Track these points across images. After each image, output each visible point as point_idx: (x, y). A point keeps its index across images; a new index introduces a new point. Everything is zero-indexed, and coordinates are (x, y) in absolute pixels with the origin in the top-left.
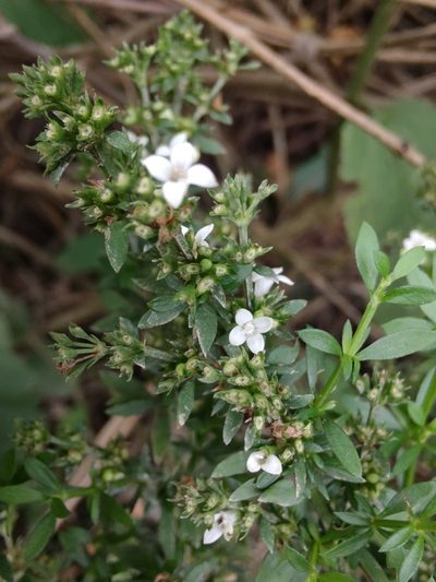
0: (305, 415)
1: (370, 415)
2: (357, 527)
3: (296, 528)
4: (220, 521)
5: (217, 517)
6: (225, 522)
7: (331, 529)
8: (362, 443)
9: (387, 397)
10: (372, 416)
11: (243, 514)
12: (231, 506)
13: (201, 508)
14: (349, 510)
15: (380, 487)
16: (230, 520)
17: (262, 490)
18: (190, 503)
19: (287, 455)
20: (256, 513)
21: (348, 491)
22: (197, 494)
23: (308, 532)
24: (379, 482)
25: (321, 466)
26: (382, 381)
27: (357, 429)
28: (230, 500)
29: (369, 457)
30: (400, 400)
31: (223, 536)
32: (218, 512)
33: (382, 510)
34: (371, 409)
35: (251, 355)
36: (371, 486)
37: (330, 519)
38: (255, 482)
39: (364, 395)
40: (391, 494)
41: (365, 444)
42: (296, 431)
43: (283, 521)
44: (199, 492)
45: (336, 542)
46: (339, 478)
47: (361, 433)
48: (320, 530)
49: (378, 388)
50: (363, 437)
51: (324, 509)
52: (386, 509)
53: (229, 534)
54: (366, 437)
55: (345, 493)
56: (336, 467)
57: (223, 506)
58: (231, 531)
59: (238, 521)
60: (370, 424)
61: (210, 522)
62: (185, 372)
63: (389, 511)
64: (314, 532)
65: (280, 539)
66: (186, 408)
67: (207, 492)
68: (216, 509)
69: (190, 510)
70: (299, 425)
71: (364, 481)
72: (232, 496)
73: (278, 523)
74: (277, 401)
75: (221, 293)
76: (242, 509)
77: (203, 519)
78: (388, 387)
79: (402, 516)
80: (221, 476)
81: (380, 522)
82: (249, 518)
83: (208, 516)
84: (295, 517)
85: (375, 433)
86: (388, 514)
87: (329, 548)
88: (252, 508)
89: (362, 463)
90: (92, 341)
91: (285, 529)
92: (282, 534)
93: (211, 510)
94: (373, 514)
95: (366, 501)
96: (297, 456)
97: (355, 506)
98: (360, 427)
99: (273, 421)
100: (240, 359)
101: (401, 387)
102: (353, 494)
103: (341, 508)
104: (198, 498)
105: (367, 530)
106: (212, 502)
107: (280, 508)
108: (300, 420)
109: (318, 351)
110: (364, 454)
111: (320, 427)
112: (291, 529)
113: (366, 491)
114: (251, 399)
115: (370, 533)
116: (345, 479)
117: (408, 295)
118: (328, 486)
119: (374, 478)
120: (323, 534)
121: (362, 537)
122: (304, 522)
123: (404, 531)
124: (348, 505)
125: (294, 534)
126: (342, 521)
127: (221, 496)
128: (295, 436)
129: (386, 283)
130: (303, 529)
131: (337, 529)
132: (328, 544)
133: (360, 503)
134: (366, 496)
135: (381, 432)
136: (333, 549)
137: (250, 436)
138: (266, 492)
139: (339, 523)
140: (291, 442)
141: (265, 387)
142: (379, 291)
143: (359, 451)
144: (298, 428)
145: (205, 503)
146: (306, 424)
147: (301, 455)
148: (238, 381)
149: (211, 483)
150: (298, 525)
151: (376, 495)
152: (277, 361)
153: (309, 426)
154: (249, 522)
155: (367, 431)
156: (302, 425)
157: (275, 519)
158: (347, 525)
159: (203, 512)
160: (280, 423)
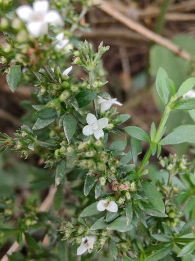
0: (131, 177)
1: (169, 179)
2: (165, 243)
3: (130, 245)
4: (86, 241)
5: (84, 239)
6: (89, 242)
7: (150, 244)
8: (165, 196)
9: (178, 169)
10: (170, 180)
11: (99, 237)
12: (93, 233)
13: (74, 234)
14: (160, 234)
15: (176, 220)
16: (92, 241)
17: (109, 223)
18: (67, 231)
19: (121, 201)
20: (106, 236)
21: (159, 223)
22: (72, 227)
23: (137, 247)
24: (176, 217)
25: (142, 208)
26: (175, 160)
27: (162, 188)
28: (91, 229)
29: (169, 204)
30: (185, 171)
31: (87, 250)
32: (84, 237)
33: (178, 233)
34: (169, 176)
35: (95, 140)
36: (172, 220)
37: (149, 239)
38: (105, 218)
39: (165, 168)
40: (183, 224)
41: (167, 196)
42: (126, 187)
43: (122, 241)
44: (73, 225)
45: (153, 252)
46: (153, 215)
47: (164, 190)
48: (144, 245)
49: (173, 163)
50: (165, 192)
51: (146, 234)
52: (180, 232)
53: (90, 249)
54: (167, 192)
55: (157, 224)
56: (151, 208)
57: (87, 233)
58: (92, 248)
59: (97, 241)
60: (169, 184)
61: (79, 242)
62: (59, 153)
63: (182, 233)
64: (141, 247)
65: (121, 251)
66: (61, 174)
67: (78, 225)
68: (83, 235)
69: (67, 235)
70: (127, 183)
71: (167, 216)
72: (92, 227)
73: (120, 242)
74: (113, 168)
75: (76, 102)
76: (98, 234)
77: (75, 240)
78: (178, 164)
79: (190, 236)
80: (86, 216)
81: (177, 240)
82: (102, 240)
83: (78, 239)
84: (130, 239)
85: (172, 190)
86: (182, 235)
87: (149, 255)
88: (104, 234)
89: (166, 207)
90: (5, 136)
91: (124, 245)
92: (123, 248)
93: (80, 235)
94: (173, 236)
95: (169, 228)
96: (126, 201)
97: (163, 231)
98: (163, 186)
99: (112, 181)
100: (89, 142)
101: (185, 163)
102: (161, 224)
103: (155, 232)
104: (72, 229)
105: (170, 244)
106: (80, 231)
107: (121, 233)
108: (127, 180)
109: (136, 139)
110: (167, 202)
111: (140, 184)
112: (127, 246)
113: (169, 222)
114: (95, 164)
115: (172, 246)
116: (156, 215)
117: (187, 104)
118: (147, 221)
119: (172, 215)
120: (145, 248)
121: (167, 248)
122: (134, 241)
123: (191, 244)
124: (159, 231)
125: (129, 248)
126: (156, 240)
127: (86, 227)
128: (125, 189)
129: (174, 99)
130: (134, 245)
131: (153, 244)
132: (149, 253)
133: (165, 229)
134: (169, 225)
135: (175, 189)
136: (151, 256)
137: (98, 190)
138: (111, 224)
139: (154, 241)
140: (123, 193)
141: (103, 157)
142: (170, 104)
143: (164, 200)
144: (127, 185)
145: (76, 231)
146: (131, 182)
147: (130, 201)
148: (87, 154)
149: (79, 220)
150: (131, 243)
151: (174, 225)
152: (115, 149)
153: (133, 184)
154: (103, 241)
155: (167, 189)
156: (129, 183)
157: (118, 240)
158: (159, 242)
159: (75, 237)
160: (116, 182)
